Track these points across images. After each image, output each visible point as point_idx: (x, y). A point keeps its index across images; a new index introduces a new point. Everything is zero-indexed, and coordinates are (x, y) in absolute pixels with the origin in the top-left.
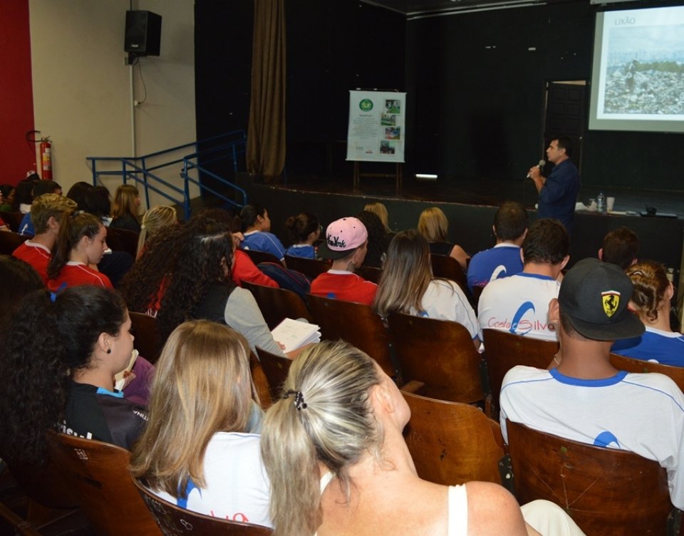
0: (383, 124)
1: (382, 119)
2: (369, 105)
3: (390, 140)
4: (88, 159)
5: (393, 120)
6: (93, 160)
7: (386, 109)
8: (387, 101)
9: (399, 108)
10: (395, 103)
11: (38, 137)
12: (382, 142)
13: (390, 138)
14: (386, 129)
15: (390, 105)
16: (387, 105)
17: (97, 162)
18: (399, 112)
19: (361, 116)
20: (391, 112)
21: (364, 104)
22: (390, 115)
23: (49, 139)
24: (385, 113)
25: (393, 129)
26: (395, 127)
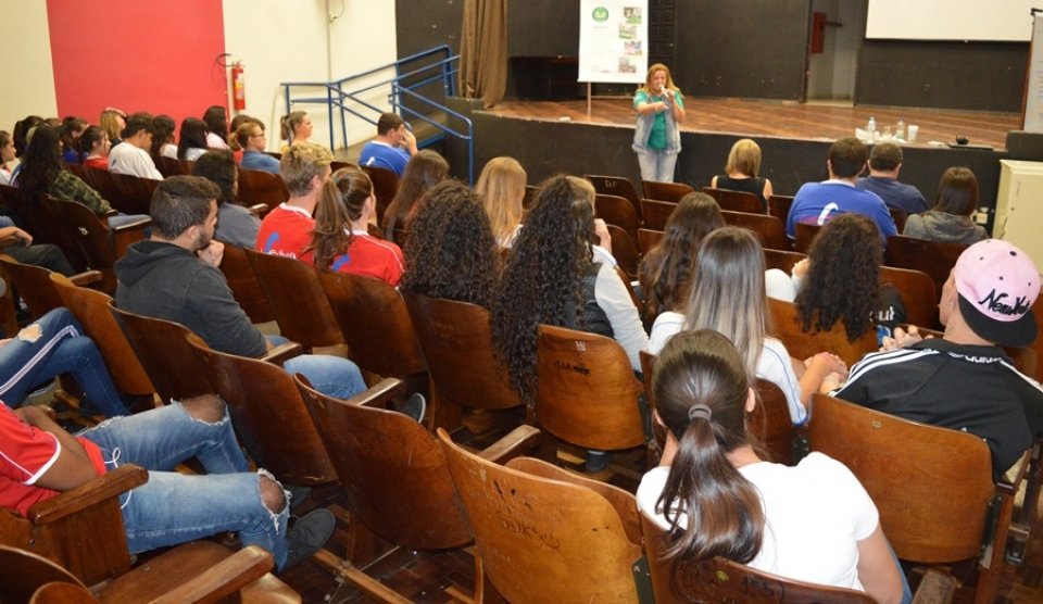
0: (621, 37)
1: (621, 31)
2: (604, 14)
3: (631, 57)
4: (282, 85)
5: (632, 32)
6: (287, 86)
7: (625, 19)
8: (626, 9)
9: (640, 17)
10: (635, 12)
11: (229, 61)
12: (621, 59)
13: (630, 54)
14: (626, 44)
15: (629, 13)
16: (625, 13)
17: (291, 88)
18: (640, 23)
19: (595, 27)
20: (630, 22)
21: (597, 13)
22: (629, 26)
23: (242, 63)
24: (624, 23)
25: (633, 43)
26: (636, 41)
